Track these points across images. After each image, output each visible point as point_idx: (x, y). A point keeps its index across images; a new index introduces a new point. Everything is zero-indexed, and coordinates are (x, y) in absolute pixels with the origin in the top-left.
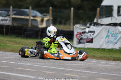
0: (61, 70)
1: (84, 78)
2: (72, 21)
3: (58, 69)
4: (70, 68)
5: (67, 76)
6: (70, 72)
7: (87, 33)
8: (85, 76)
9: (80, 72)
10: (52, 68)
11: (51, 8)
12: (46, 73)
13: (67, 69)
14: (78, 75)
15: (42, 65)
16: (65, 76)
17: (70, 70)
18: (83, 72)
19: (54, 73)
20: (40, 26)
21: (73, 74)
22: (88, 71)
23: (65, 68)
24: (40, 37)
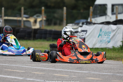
0: (51, 70)
1: (74, 77)
2: (65, 21)
3: (48, 69)
4: (60, 69)
5: (56, 76)
6: (60, 72)
7: (80, 33)
8: (75, 75)
9: (71, 72)
10: (42, 69)
11: (43, 8)
12: (35, 74)
13: (57, 69)
14: (67, 75)
15: (32, 66)
16: (55, 76)
17: (60, 70)
18: (73, 72)
19: (43, 73)
20: (34, 27)
21: (63, 74)
22: (78, 70)
23: (56, 68)
24: (32, 38)
